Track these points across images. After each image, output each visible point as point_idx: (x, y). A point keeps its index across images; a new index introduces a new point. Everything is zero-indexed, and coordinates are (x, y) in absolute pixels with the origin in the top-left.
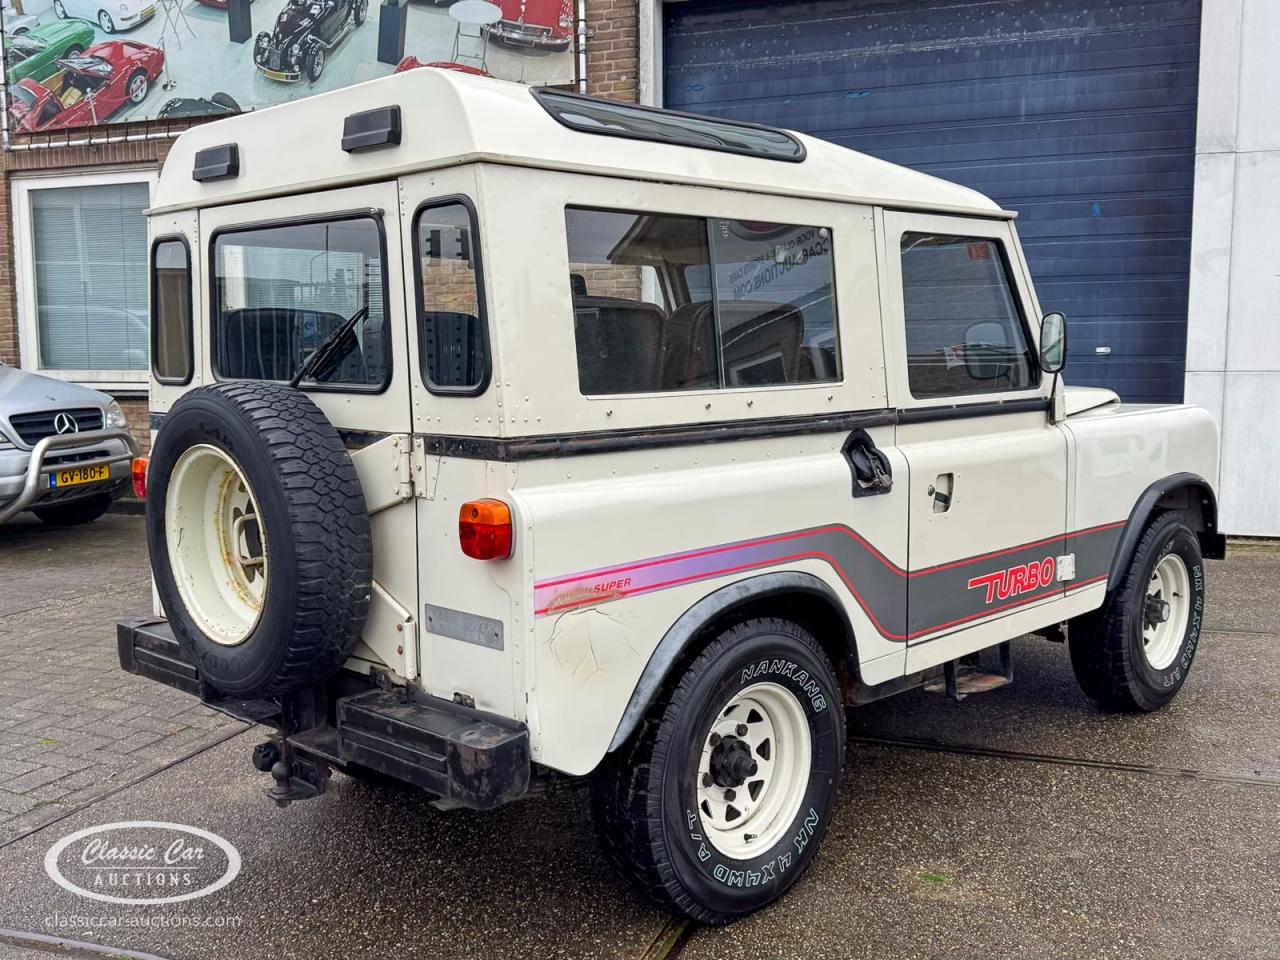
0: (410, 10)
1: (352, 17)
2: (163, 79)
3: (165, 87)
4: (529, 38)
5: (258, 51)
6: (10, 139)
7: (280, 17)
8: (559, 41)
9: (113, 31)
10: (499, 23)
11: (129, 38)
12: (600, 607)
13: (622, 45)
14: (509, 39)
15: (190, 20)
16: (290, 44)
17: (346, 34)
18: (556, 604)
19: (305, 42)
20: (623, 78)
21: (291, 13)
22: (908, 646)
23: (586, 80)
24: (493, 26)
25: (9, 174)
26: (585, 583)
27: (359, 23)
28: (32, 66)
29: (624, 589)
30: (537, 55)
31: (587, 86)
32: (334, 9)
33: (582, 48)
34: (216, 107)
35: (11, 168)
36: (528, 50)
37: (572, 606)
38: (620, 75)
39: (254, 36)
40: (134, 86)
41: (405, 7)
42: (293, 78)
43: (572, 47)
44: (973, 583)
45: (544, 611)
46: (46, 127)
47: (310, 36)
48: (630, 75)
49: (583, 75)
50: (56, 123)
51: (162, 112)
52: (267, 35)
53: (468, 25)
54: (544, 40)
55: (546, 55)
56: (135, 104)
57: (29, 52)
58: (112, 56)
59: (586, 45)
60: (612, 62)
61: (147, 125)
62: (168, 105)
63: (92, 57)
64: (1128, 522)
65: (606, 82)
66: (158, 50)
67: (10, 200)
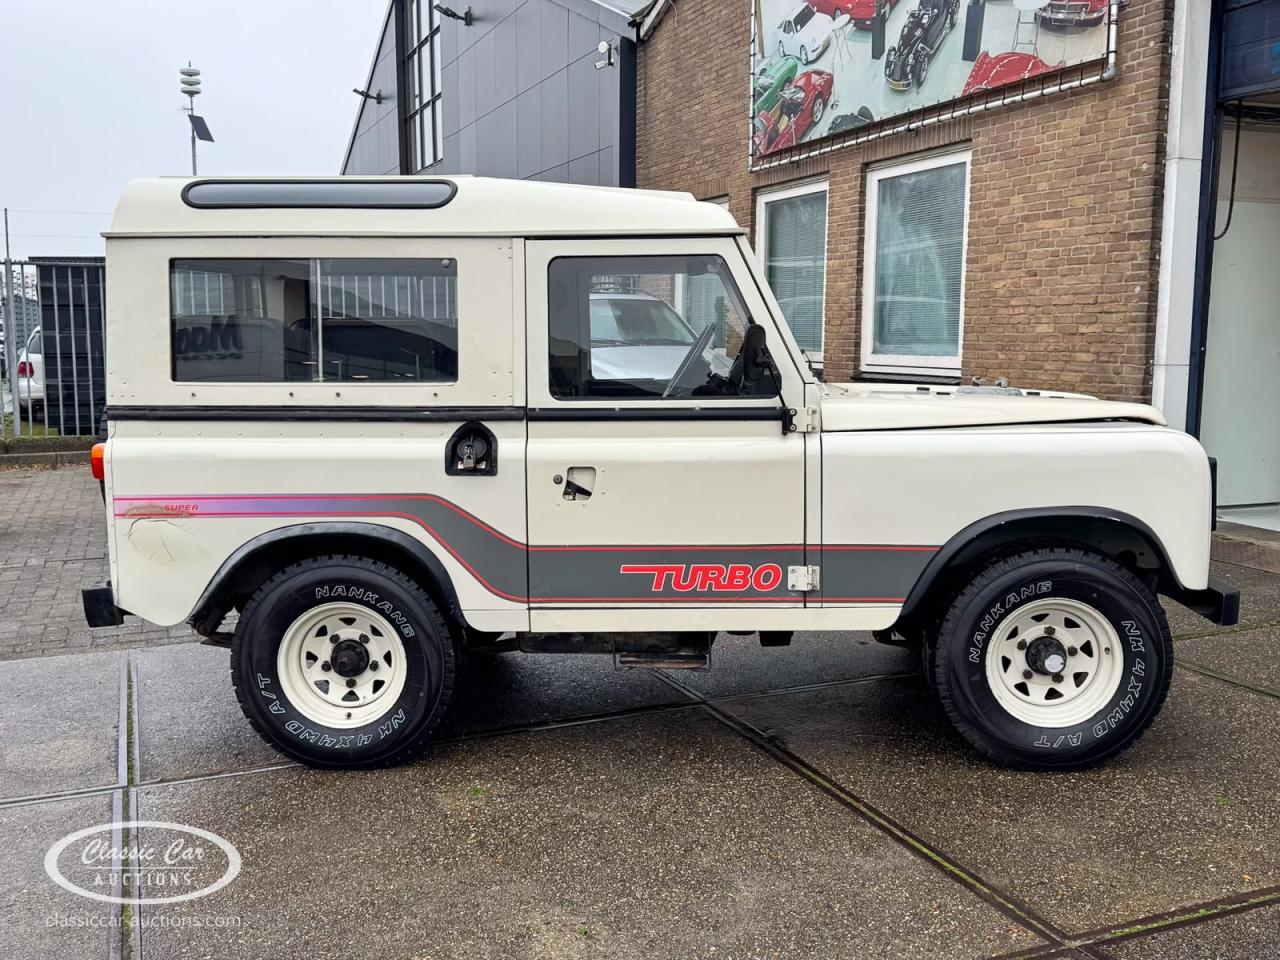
0: (987, 5)
1: (948, 21)
2: (831, 101)
3: (832, 107)
4: (1071, 16)
5: (888, 64)
6: (753, 162)
7: (903, 31)
8: (1095, 15)
9: (808, 63)
10: (1049, 5)
11: (815, 67)
12: (169, 520)
13: (1152, 9)
14: (1056, 20)
15: (850, 43)
16: (908, 54)
17: (944, 38)
18: (132, 512)
19: (917, 51)
20: (1152, 44)
21: (910, 25)
22: (530, 609)
23: (1115, 52)
24: (1044, 10)
25: (755, 191)
26: (156, 503)
27: (953, 26)
28: (766, 100)
29: (191, 511)
30: (1075, 33)
31: (1117, 59)
32: (938, 15)
33: (1114, 18)
34: (860, 120)
35: (755, 186)
36: (1070, 29)
37: (148, 516)
38: (1148, 41)
39: (886, 52)
40: (815, 109)
41: (984, 3)
42: (908, 85)
43: (1105, 20)
44: (625, 569)
45: (123, 515)
46: (771, 150)
47: (921, 45)
48: (1158, 40)
49: (1112, 47)
50: (775, 146)
51: (830, 129)
52: (894, 49)
53: (1025, 12)
54: (1083, 16)
55: (1084, 31)
56: (816, 124)
57: (765, 89)
58: (805, 85)
59: (1118, 15)
60: (1143, 28)
61: (822, 142)
62: (833, 123)
63: (796, 87)
64: (942, 547)
65: (1137, 50)
66: (830, 75)
67: (755, 213)
